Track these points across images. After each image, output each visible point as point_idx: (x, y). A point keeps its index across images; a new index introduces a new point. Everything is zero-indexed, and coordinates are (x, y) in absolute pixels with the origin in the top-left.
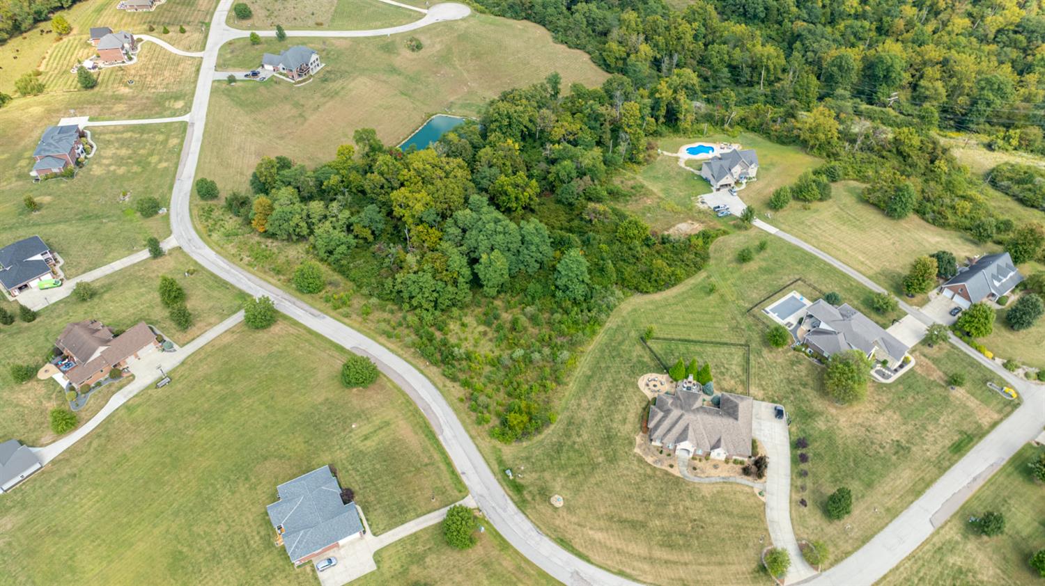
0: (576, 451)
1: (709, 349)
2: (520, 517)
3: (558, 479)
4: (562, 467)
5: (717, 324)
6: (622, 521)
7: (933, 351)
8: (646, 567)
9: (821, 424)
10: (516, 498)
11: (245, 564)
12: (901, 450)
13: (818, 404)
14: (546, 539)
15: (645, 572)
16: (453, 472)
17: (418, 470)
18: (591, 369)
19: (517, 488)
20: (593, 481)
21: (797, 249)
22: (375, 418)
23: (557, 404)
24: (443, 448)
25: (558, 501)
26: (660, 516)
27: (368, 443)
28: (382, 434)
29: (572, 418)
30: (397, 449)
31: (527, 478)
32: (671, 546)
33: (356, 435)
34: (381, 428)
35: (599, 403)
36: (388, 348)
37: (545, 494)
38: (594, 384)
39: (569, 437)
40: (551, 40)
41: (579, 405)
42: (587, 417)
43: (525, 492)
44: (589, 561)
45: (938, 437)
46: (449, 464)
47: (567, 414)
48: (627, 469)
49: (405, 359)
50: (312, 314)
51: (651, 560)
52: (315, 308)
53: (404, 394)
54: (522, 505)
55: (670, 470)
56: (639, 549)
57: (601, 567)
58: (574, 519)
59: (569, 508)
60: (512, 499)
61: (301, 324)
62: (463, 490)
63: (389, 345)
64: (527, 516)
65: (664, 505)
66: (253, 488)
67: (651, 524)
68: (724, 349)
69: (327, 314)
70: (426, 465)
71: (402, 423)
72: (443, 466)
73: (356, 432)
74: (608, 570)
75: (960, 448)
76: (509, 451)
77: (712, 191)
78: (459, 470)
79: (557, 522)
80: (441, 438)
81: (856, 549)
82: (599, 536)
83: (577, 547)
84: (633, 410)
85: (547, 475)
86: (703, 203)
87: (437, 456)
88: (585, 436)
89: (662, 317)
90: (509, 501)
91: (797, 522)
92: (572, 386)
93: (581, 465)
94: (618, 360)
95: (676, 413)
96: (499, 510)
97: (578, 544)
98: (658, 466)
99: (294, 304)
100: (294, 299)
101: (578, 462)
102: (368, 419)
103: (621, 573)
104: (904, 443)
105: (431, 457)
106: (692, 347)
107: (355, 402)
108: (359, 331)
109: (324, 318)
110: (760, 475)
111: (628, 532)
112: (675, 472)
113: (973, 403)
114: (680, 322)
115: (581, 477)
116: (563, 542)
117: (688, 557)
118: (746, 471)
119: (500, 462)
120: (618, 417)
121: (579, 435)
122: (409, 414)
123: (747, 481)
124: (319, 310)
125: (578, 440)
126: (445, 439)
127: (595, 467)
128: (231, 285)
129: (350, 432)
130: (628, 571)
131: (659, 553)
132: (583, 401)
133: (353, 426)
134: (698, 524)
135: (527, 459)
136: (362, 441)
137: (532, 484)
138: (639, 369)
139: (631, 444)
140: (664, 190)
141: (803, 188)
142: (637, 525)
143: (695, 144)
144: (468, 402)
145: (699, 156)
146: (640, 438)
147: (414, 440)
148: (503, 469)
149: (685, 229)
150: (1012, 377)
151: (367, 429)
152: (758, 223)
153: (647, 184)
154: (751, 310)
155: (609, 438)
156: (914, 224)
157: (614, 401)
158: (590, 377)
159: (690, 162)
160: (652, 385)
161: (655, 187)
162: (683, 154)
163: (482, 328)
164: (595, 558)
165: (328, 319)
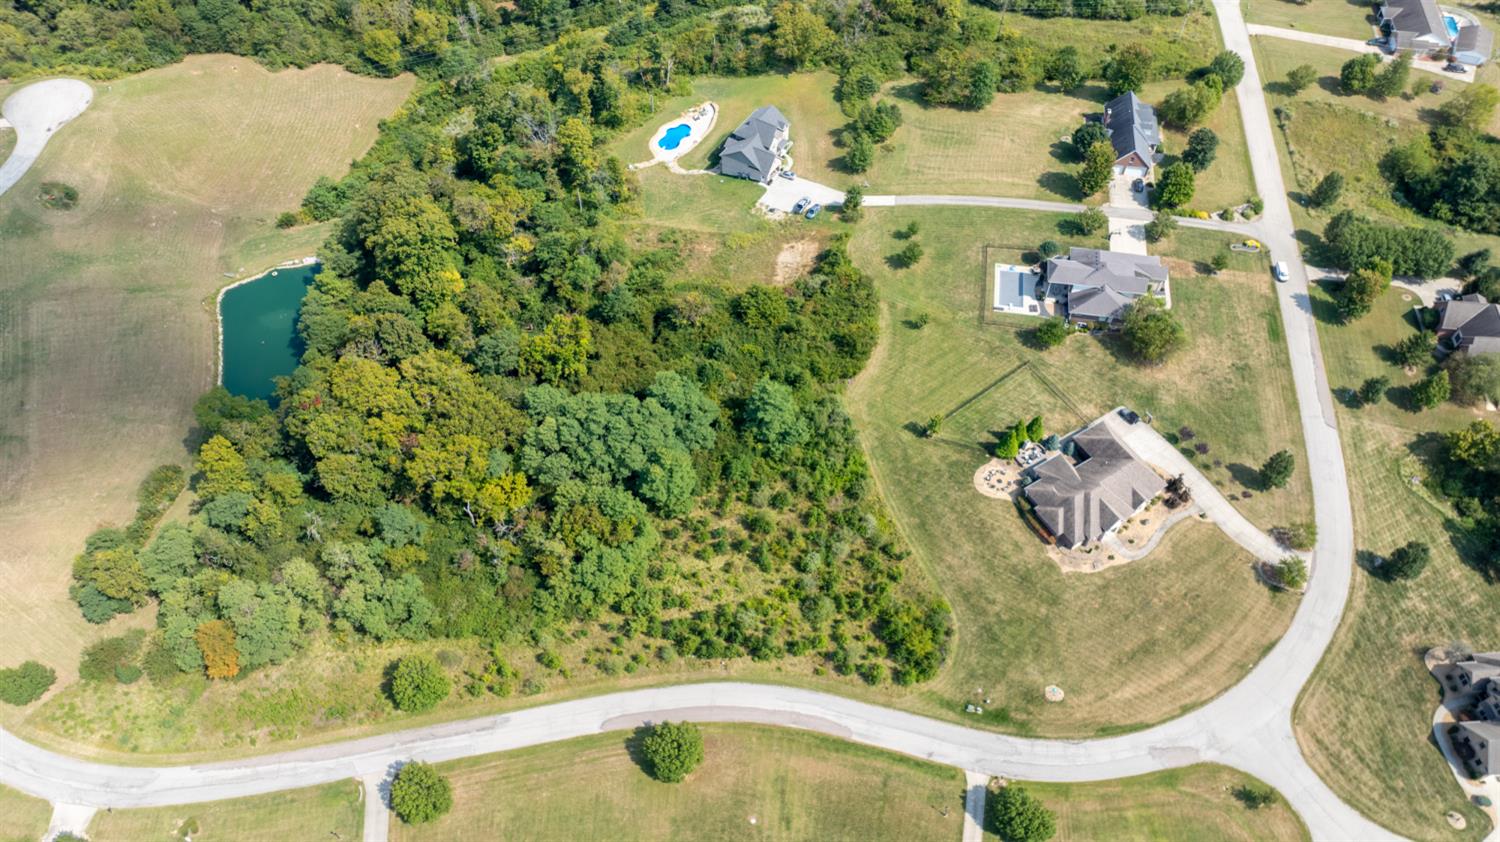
0: (1010, 623)
1: (996, 395)
2: (1040, 747)
3: (1028, 669)
4: (1018, 653)
5: (971, 359)
6: (1132, 656)
7: (1163, 244)
8: (1195, 682)
9: (1167, 400)
10: (1011, 729)
12: (1243, 370)
13: (1145, 377)
14: (1088, 743)
15: (1200, 689)
16: (918, 764)
17: (885, 798)
18: (911, 515)
19: (998, 718)
20: (1062, 640)
21: (941, 209)
22: (760, 787)
23: (928, 586)
24: (874, 748)
25: (1055, 693)
26: (1156, 618)
27: (797, 823)
28: (793, 798)
29: (961, 589)
30: (834, 798)
31: (997, 697)
32: (1193, 641)
33: (771, 828)
34: (783, 792)
35: (968, 548)
36: (651, 686)
37: (1033, 697)
38: (937, 531)
39: (984, 612)
40: (263, 70)
41: (950, 567)
42: (976, 574)
43: (1013, 714)
44: (1148, 726)
45: (1254, 334)
46: (903, 759)
47: (950, 589)
48: (1077, 597)
49: (689, 682)
50: (483, 729)
51: (1192, 671)
52: (474, 717)
53: (746, 726)
54: (1024, 730)
55: (1114, 563)
56: (1172, 671)
57: (1164, 721)
58: (1090, 697)
59: (1072, 690)
60: (1010, 734)
61: (486, 755)
62: (951, 773)
63: (644, 681)
64: (1045, 738)
65: (1146, 605)
67: (1158, 635)
68: (1010, 384)
69: (502, 711)
70: (885, 784)
71: (793, 762)
72: (901, 769)
73: (766, 825)
74: (1173, 718)
75: (1276, 333)
76: (941, 682)
77: (765, 190)
78: (921, 755)
79: (1078, 715)
80: (855, 738)
81: (1311, 501)
82: (1128, 692)
83: (1123, 722)
84: (1013, 527)
85: (1014, 675)
86: (772, 210)
87: (880, 763)
88: (999, 597)
89: (908, 393)
90: (1011, 739)
91: (1252, 517)
92: (918, 552)
93: (1033, 633)
94: (925, 480)
96: (1014, 759)
97: (1118, 718)
98: (1100, 568)
99: (435, 737)
100: (425, 731)
101: (1026, 633)
102: (754, 796)
103: (1185, 710)
104: (1240, 364)
105: (876, 771)
106: (983, 404)
107: (709, 790)
108: (581, 696)
109: (507, 720)
110: (1185, 497)
111: (1148, 662)
112: (1119, 561)
113: (1241, 277)
114: (934, 384)
115: (1047, 648)
116: (1107, 730)
117: (1216, 637)
118: (1170, 504)
119: (949, 705)
120: (1006, 547)
121: (993, 602)
122: (785, 744)
123: (1180, 513)
124: (482, 714)
125: (997, 608)
126: (860, 735)
127: (1046, 622)
128: (292, 791)
129: (760, 832)
130: (1187, 701)
131: (1194, 656)
132: (949, 558)
133: (753, 821)
134: (1193, 595)
135: (972, 675)
136: (788, 828)
137: (1009, 698)
138: (961, 475)
139: (1051, 566)
140: (706, 219)
141: (873, 127)
142: (1147, 649)
143: (662, 132)
144: (829, 668)
145: (686, 145)
146: (1053, 553)
147: (833, 770)
148: (962, 711)
149: (793, 260)
150: (1237, 226)
151: (772, 809)
152: (867, 201)
153: (672, 224)
154: (983, 318)
155: (1025, 579)
156: (999, 103)
157: (980, 532)
158: (922, 525)
159: (684, 161)
160: (995, 481)
161: (687, 223)
162: (668, 156)
163: (717, 562)
164: (1149, 717)
165: (516, 717)
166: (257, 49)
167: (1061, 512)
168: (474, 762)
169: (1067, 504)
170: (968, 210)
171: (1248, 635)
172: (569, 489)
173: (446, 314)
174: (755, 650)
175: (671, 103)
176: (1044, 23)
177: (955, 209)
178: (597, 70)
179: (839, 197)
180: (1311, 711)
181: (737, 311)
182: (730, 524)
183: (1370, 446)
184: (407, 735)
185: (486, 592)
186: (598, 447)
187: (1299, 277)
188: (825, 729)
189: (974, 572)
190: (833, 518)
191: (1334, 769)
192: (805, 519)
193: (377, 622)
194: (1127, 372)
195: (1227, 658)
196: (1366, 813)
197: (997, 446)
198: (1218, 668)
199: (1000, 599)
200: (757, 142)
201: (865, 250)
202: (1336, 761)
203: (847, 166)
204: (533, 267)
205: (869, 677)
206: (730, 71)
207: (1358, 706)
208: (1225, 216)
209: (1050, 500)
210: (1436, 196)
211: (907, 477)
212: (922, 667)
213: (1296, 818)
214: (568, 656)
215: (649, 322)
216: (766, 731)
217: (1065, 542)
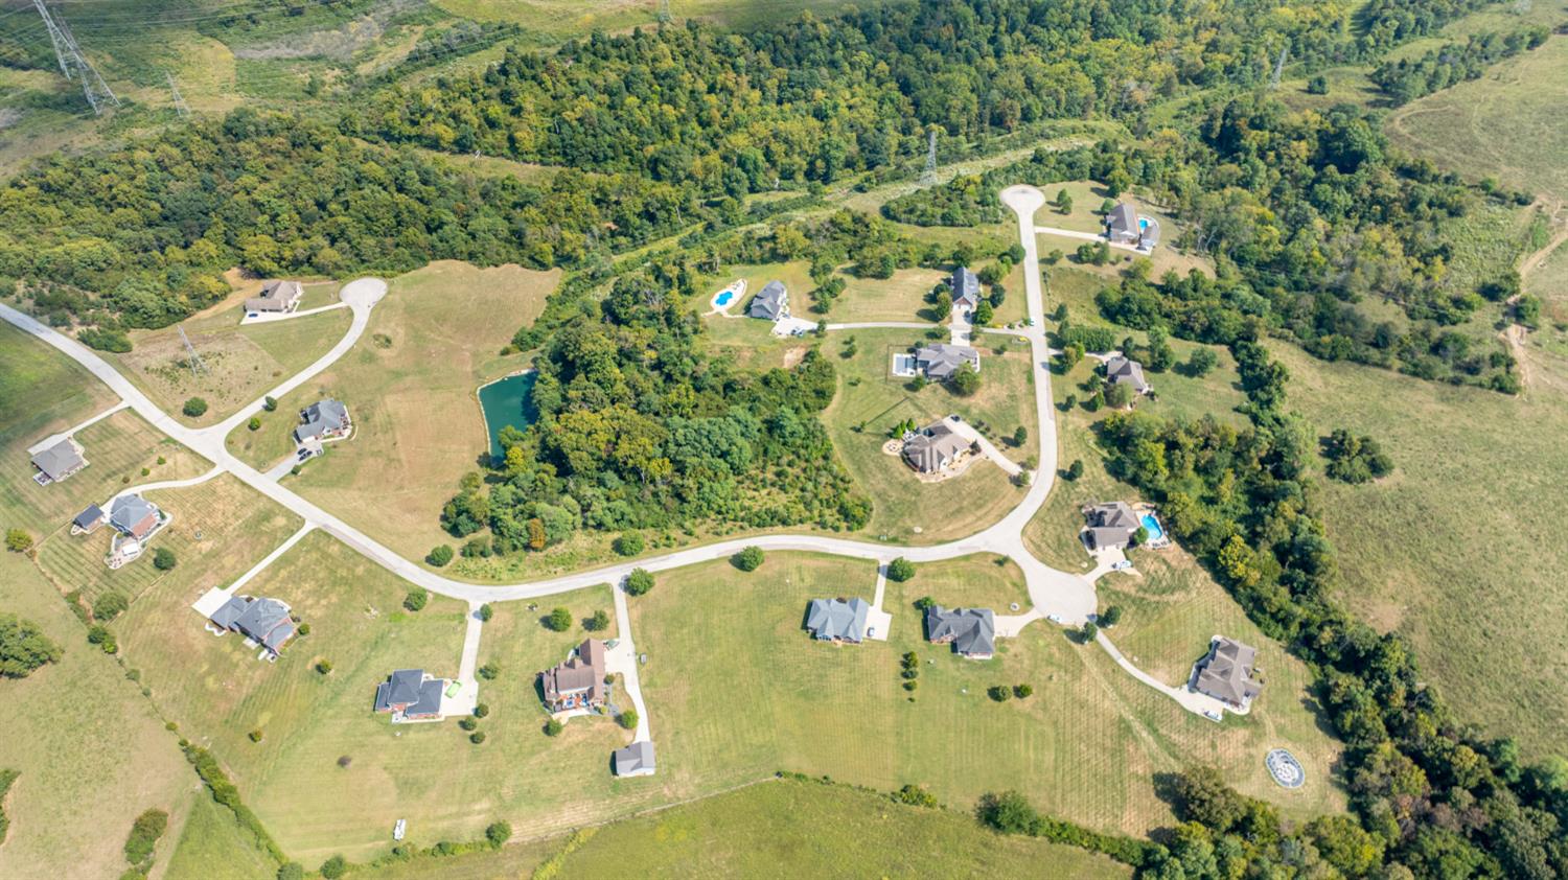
0: (899, 504)
1: (893, 412)
2: (911, 550)
3: (907, 521)
4: (902, 515)
5: (882, 398)
6: (953, 514)
7: (978, 341)
8: (980, 523)
9: (975, 411)
10: (898, 544)
11: (838, 665)
12: (1012, 397)
13: (965, 402)
14: (933, 547)
15: (981, 526)
16: (859, 559)
17: (844, 571)
18: (854, 464)
19: (894, 541)
20: (921, 509)
21: (867, 329)
22: (790, 571)
23: (862, 492)
24: (839, 555)
25: (918, 530)
26: (964, 499)
27: (807, 581)
28: (805, 573)
29: (877, 492)
30: (822, 572)
31: (893, 533)
32: (980, 507)
33: (796, 583)
34: (800, 571)
35: (880, 476)
37: (909, 532)
38: (866, 470)
39: (887, 501)
41: (872, 485)
43: (900, 539)
44: (959, 540)
45: (1020, 380)
46: (852, 558)
47: (872, 493)
48: (929, 492)
49: (756, 536)
51: (979, 519)
52: (658, 556)
53: (784, 550)
54: (906, 545)
55: (945, 478)
56: (970, 519)
57: (966, 538)
58: (934, 531)
59: (927, 528)
60: (899, 546)
61: (668, 569)
62: (873, 561)
63: (733, 537)
64: (914, 546)
65: (959, 493)
66: (789, 642)
67: (964, 505)
68: (899, 407)
69: (671, 553)
70: (844, 566)
71: (804, 561)
72: (851, 561)
73: (794, 582)
74: (970, 536)
75: (1031, 380)
76: (868, 529)
77: (776, 324)
78: (861, 556)
79: (928, 538)
80: (831, 552)
81: (1038, 450)
82: (950, 528)
83: (947, 539)
84: (901, 466)
85: (900, 524)
86: (780, 334)
87: (842, 560)
88: (894, 494)
89: (851, 414)
90: (899, 548)
91: (1011, 458)
92: (857, 480)
93: (909, 508)
94: (860, 450)
95: (927, 450)
96: (900, 554)
97: (946, 537)
98: (939, 481)
100: (637, 562)
101: (906, 508)
102: (787, 573)
103: (975, 533)
104: (1011, 394)
105: (841, 563)
106: (887, 417)
107: (768, 573)
108: (707, 545)
109: (674, 556)
110: (979, 451)
111: (960, 516)
112: (947, 477)
113: (1016, 355)
114: (864, 409)
115: (915, 513)
116: (940, 542)
117: (990, 505)
118: (972, 454)
119: (872, 537)
120: (897, 474)
121: (891, 497)
122: (801, 555)
123: (977, 457)
124: (662, 555)
125: (893, 499)
126: (834, 551)
127: (915, 503)
128: (580, 589)
129: (791, 584)
130: (976, 530)
131: (979, 513)
132: (871, 481)
133: (788, 581)
134: (981, 489)
135: (882, 525)
136: (803, 582)
137: (898, 533)
138: (877, 447)
139: (918, 481)
140: (744, 340)
141: (831, 289)
142: (959, 511)
143: (717, 296)
144: (819, 528)
145: (730, 303)
146: (918, 475)
147: (823, 563)
148: (877, 539)
149: (792, 357)
150: (1017, 331)
151: (796, 577)
152: (829, 327)
153: (726, 343)
154: (888, 379)
155: (906, 487)
156: (897, 274)
157: (885, 470)
158: (859, 468)
159: (730, 311)
160: (892, 448)
161: (736, 342)
162: (718, 308)
163: (764, 492)
164: (960, 536)
165: (678, 555)
166: (471, 256)
167: (921, 457)
168: (662, 572)
169: (923, 452)
170: (880, 329)
171: (1005, 503)
172: (692, 461)
173: (620, 387)
174: (784, 523)
175: (720, 280)
176: (926, 230)
177: (873, 329)
178: (681, 265)
179: (815, 326)
180: (1030, 530)
181: (766, 381)
182: (770, 476)
183: (1070, 427)
185: (657, 508)
186: (705, 441)
187: (1043, 353)
188: (817, 550)
189: (883, 485)
190: (818, 469)
191: (1039, 552)
192: (804, 470)
193: (608, 520)
194: (956, 400)
195: (995, 513)
196: (1048, 565)
197: (893, 434)
198: (991, 517)
199: (894, 496)
200: (770, 299)
201: (829, 350)
202: (1038, 547)
203: (818, 310)
204: (658, 366)
205: (836, 529)
206: (752, 262)
207: (1050, 527)
208: (1010, 327)
209: (915, 452)
210: (1117, 313)
211: (852, 450)
212: (860, 524)
213: (1019, 569)
214: (697, 531)
215: (721, 389)
216: (791, 552)
217: (923, 470)
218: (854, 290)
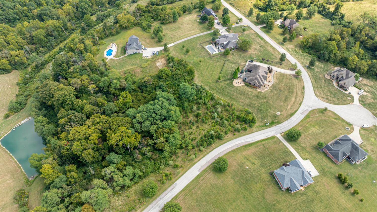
0: (261, 106)
1: (225, 68)
3: (271, 112)
4: (267, 110)
5: (215, 65)
6: (285, 100)
8: (298, 99)
9: (254, 56)
10: (276, 124)
11: (312, 201)
12: (262, 46)
14: (290, 118)
15: (299, 100)
16: (266, 139)
17: (267, 148)
18: (227, 97)
19: (273, 124)
20: (272, 104)
22: (242, 161)
23: (241, 108)
24: (256, 142)
25: (278, 113)
26: (284, 92)
27: (256, 162)
28: (251, 159)
29: (247, 105)
30: (258, 154)
31: (269, 120)
32: (292, 92)
33: (252, 167)
34: (247, 159)
35: (243, 97)
36: (203, 158)
37: (275, 116)
38: (234, 97)
39: (255, 107)
41: (242, 102)
42: (248, 101)
43: (274, 121)
44: (297, 110)
45: (258, 40)
46: (263, 140)
47: (245, 106)
48: (269, 95)
49: (210, 152)
50: (172, 189)
51: (296, 98)
52: (168, 188)
53: (229, 153)
54: (279, 123)
55: (269, 86)
56: (293, 99)
57: (299, 108)
58: (284, 111)
59: (281, 111)
60: (277, 125)
61: (178, 194)
62: (273, 137)
63: (200, 158)
64: (284, 122)
65: (281, 91)
66: (279, 202)
67: (286, 94)
68: (225, 66)
69: (173, 183)
70: (264, 146)
71: (244, 153)
72: (264, 142)
73: (250, 167)
74: (300, 107)
75: (261, 38)
76: (258, 123)
77: (142, 54)
78: (266, 138)
79: (285, 115)
80: (251, 142)
81: (290, 62)
82: (289, 107)
83: (293, 112)
84: (248, 90)
85: (269, 114)
86: (147, 57)
87: (260, 144)
88: (255, 102)
89: (208, 76)
90: (278, 125)
92: (234, 103)
93: (267, 105)
94: (225, 89)
95: (258, 76)
96: (281, 128)
97: (291, 112)
98: (268, 88)
99: (161, 198)
100: (158, 199)
101: (265, 106)
102: (243, 163)
103: (300, 104)
104: (260, 45)
105: (260, 145)
106: (224, 71)
107: (233, 168)
108: (189, 168)
109: (176, 184)
110: (272, 70)
111: (289, 100)
112: (270, 85)
113: (248, 32)
114: (211, 72)
115: (271, 107)
116: (292, 115)
117: (295, 90)
118: (270, 72)
119: (262, 126)
120: (250, 93)
121: (255, 104)
122: (239, 151)
123: (273, 73)
125: (257, 105)
126: (252, 141)
127: (267, 102)
129: (250, 169)
130: (299, 103)
131: (294, 95)
132: (241, 101)
133: (247, 168)
134: (286, 85)
135: (262, 119)
136: (255, 164)
137: (271, 119)
138: (231, 85)
139: (260, 92)
140: (132, 65)
141: (157, 32)
142: (286, 98)
143: (105, 53)
144: (236, 133)
145: (114, 53)
146: (259, 90)
147: (252, 150)
148: (265, 126)
149: (160, 64)
150: (240, 24)
151: (248, 163)
152: (169, 46)
153: (125, 69)
154: (211, 57)
155: (258, 97)
156: (179, 20)
157: (243, 93)
158: (231, 98)
159: (116, 56)
160: (238, 83)
161: (128, 67)
162: (109, 57)
163: (194, 128)
164: (296, 108)
165: (178, 182)
167: (256, 80)
169: (256, 78)
170: (191, 39)
171: (299, 87)
172: (153, 128)
173: (88, 108)
174: (219, 138)
175: (101, 47)
176: (173, 4)
177: (188, 40)
178: (83, 43)
179: (162, 48)
180: (318, 94)
182: (192, 118)
183: (290, 50)
184: (154, 203)
186: (154, 115)
187: (257, 29)
188: (244, 144)
189: (247, 101)
190: (213, 106)
191: (329, 101)
192: (207, 109)
194: (244, 55)
195: (299, 93)
196: (338, 104)
197: (234, 76)
198: (299, 95)
199: (256, 103)
200: (135, 44)
201: (176, 55)
202: (327, 99)
203: (160, 41)
204: (100, 90)
205: (245, 129)
206: (113, 35)
207: (323, 89)
208: (237, 23)
209: (252, 80)
210: (266, 8)
211: (221, 91)
212: (253, 121)
213: (332, 112)
214: (178, 163)
215: (138, 89)
216: (233, 151)
217: (260, 86)
218: (166, 30)
